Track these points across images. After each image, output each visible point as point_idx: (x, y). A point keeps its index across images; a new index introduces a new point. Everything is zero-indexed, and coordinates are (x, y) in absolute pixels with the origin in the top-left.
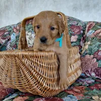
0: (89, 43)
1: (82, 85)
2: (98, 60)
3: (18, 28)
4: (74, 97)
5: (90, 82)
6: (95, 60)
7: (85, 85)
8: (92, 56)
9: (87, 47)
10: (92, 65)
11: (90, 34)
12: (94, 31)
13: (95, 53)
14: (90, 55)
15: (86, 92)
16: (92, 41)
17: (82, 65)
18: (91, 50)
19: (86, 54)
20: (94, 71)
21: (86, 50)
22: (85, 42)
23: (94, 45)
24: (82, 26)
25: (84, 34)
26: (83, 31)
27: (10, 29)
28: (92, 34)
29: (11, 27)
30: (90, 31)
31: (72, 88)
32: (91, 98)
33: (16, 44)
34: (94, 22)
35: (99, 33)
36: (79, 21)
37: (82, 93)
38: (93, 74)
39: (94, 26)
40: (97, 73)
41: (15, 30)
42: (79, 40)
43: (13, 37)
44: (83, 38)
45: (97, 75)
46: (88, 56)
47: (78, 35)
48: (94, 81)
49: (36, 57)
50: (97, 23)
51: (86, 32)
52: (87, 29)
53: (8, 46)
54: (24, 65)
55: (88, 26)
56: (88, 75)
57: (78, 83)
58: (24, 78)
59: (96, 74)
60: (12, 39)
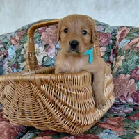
0: (123, 57)
1: (117, 116)
2: (136, 81)
3: (17, 38)
4: (112, 132)
5: (127, 111)
6: (133, 81)
7: (122, 116)
8: (128, 76)
9: (120, 63)
10: (129, 88)
11: (123, 44)
12: (129, 41)
13: (132, 72)
14: (126, 74)
15: (126, 125)
16: (127, 55)
18: (126, 67)
19: (120, 73)
20: (132, 97)
21: (119, 68)
22: (117, 56)
23: (130, 61)
24: (110, 32)
25: (114, 44)
26: (113, 40)
27: (5, 40)
28: (126, 44)
29: (6, 37)
30: (124, 41)
31: (105, 120)
32: (135, 132)
33: (17, 62)
34: (128, 27)
35: (137, 43)
36: (106, 26)
37: (121, 126)
38: (130, 100)
39: (129, 33)
40: (136, 99)
41: (13, 41)
42: (108, 53)
43: (11, 52)
44: (113, 51)
45: (135, 101)
46: (122, 76)
47: (106, 46)
48: (132, 109)
49: (61, 82)
50: (132, 29)
51: (117, 42)
52: (118, 37)
53: (6, 66)
54: (43, 93)
55: (119, 33)
56: (124, 102)
57: (112, 113)
58: (44, 111)
59: (134, 99)
60: (10, 54)
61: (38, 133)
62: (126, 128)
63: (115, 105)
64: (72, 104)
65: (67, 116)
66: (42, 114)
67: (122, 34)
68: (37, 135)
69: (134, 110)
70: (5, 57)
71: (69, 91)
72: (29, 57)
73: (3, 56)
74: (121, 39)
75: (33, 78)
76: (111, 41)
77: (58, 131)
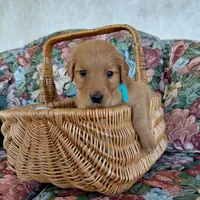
0: (179, 85)
1: (170, 169)
2: (198, 119)
3: (27, 56)
6: (193, 118)
7: (177, 169)
8: (186, 111)
9: (174, 93)
10: (188, 128)
11: (179, 66)
12: (187, 61)
13: (192, 105)
14: (183, 108)
15: (183, 182)
16: (184, 82)
17: (167, 129)
18: (183, 99)
19: (174, 107)
20: (191, 141)
21: (173, 100)
22: (170, 82)
23: (189, 90)
24: (160, 49)
25: (166, 65)
26: (164, 59)
27: (10, 60)
28: (183, 66)
29: (11, 55)
30: (180, 61)
31: (154, 174)
32: (197, 193)
33: (27, 91)
34: (186, 41)
36: (154, 39)
37: (175, 183)
38: (189, 146)
39: (188, 50)
40: (197, 144)
41: (21, 61)
42: (157, 79)
43: (19, 76)
44: (165, 75)
45: (196, 148)
46: (178, 111)
47: (155, 68)
48: (191, 159)
49: (92, 120)
50: (192, 44)
52: (172, 55)
53: (11, 96)
54: (66, 135)
55: (173, 49)
56: (180, 148)
57: (163, 164)
59: (194, 145)
60: (17, 79)
61: (57, 192)
62: (184, 187)
63: (166, 153)
64: (106, 152)
65: (99, 168)
66: (64, 164)
67: (178, 52)
68: (57, 195)
69: (195, 160)
70: (10, 83)
71: (103, 133)
72: (45, 83)
73: (7, 81)
74: (176, 58)
75: (51, 113)
76: (162, 62)
77: (86, 190)
